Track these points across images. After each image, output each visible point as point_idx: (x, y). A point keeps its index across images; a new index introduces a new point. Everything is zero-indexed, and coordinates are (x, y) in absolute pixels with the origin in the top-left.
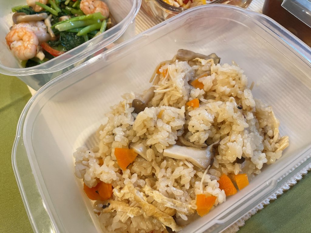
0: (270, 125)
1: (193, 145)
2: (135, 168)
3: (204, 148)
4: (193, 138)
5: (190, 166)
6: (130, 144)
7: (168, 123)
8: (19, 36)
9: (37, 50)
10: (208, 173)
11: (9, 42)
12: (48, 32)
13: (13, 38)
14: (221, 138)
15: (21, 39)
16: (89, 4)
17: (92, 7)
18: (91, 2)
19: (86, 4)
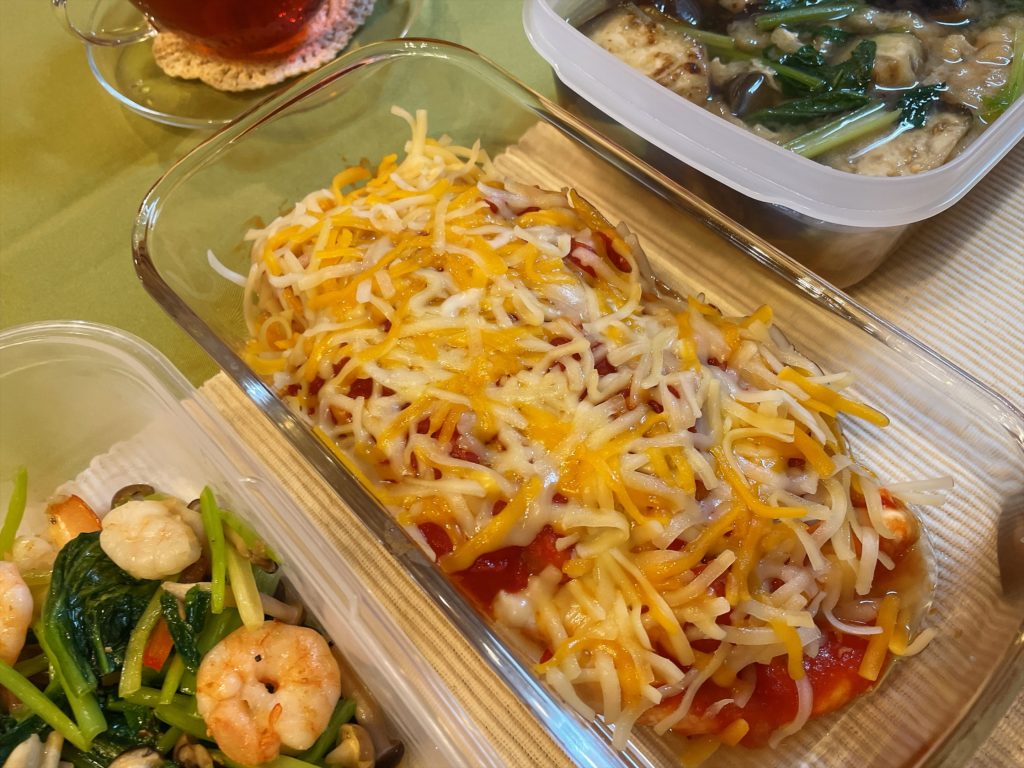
16: (242, 677)
17: (258, 693)
18: (248, 665)
19: (228, 685)
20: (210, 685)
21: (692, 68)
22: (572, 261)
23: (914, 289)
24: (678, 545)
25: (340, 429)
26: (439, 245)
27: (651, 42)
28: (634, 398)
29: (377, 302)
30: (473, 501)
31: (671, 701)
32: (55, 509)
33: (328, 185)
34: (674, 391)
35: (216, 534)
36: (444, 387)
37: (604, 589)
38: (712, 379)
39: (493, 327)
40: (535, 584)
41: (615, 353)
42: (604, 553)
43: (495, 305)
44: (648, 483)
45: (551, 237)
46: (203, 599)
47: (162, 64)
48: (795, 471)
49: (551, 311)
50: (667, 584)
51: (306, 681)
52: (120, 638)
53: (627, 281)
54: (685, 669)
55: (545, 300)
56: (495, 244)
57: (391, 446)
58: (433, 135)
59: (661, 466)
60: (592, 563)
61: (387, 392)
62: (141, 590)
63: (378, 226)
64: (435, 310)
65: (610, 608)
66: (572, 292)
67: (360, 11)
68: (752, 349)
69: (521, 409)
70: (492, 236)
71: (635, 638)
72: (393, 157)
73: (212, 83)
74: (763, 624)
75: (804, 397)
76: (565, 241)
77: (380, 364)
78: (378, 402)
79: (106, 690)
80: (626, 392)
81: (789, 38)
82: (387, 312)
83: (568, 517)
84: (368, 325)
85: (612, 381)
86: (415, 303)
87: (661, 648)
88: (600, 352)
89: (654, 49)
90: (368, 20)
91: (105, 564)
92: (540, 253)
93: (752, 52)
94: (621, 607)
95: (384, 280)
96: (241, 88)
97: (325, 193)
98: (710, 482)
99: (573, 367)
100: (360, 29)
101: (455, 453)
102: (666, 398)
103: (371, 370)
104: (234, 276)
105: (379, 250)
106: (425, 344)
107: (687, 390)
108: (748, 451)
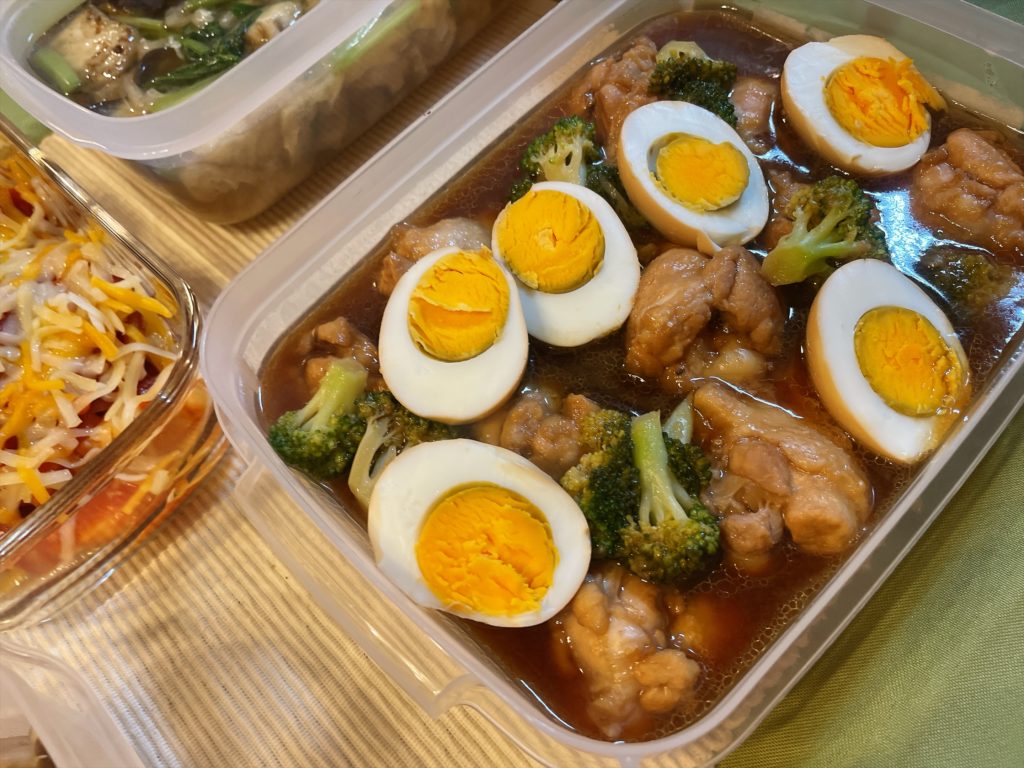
21: (118, 49)
38: (27, 291)
53: (21, 223)
74: (13, 470)
75: (104, 299)
81: (204, 16)
89: (97, 38)
93: (170, 31)
108: (55, 344)
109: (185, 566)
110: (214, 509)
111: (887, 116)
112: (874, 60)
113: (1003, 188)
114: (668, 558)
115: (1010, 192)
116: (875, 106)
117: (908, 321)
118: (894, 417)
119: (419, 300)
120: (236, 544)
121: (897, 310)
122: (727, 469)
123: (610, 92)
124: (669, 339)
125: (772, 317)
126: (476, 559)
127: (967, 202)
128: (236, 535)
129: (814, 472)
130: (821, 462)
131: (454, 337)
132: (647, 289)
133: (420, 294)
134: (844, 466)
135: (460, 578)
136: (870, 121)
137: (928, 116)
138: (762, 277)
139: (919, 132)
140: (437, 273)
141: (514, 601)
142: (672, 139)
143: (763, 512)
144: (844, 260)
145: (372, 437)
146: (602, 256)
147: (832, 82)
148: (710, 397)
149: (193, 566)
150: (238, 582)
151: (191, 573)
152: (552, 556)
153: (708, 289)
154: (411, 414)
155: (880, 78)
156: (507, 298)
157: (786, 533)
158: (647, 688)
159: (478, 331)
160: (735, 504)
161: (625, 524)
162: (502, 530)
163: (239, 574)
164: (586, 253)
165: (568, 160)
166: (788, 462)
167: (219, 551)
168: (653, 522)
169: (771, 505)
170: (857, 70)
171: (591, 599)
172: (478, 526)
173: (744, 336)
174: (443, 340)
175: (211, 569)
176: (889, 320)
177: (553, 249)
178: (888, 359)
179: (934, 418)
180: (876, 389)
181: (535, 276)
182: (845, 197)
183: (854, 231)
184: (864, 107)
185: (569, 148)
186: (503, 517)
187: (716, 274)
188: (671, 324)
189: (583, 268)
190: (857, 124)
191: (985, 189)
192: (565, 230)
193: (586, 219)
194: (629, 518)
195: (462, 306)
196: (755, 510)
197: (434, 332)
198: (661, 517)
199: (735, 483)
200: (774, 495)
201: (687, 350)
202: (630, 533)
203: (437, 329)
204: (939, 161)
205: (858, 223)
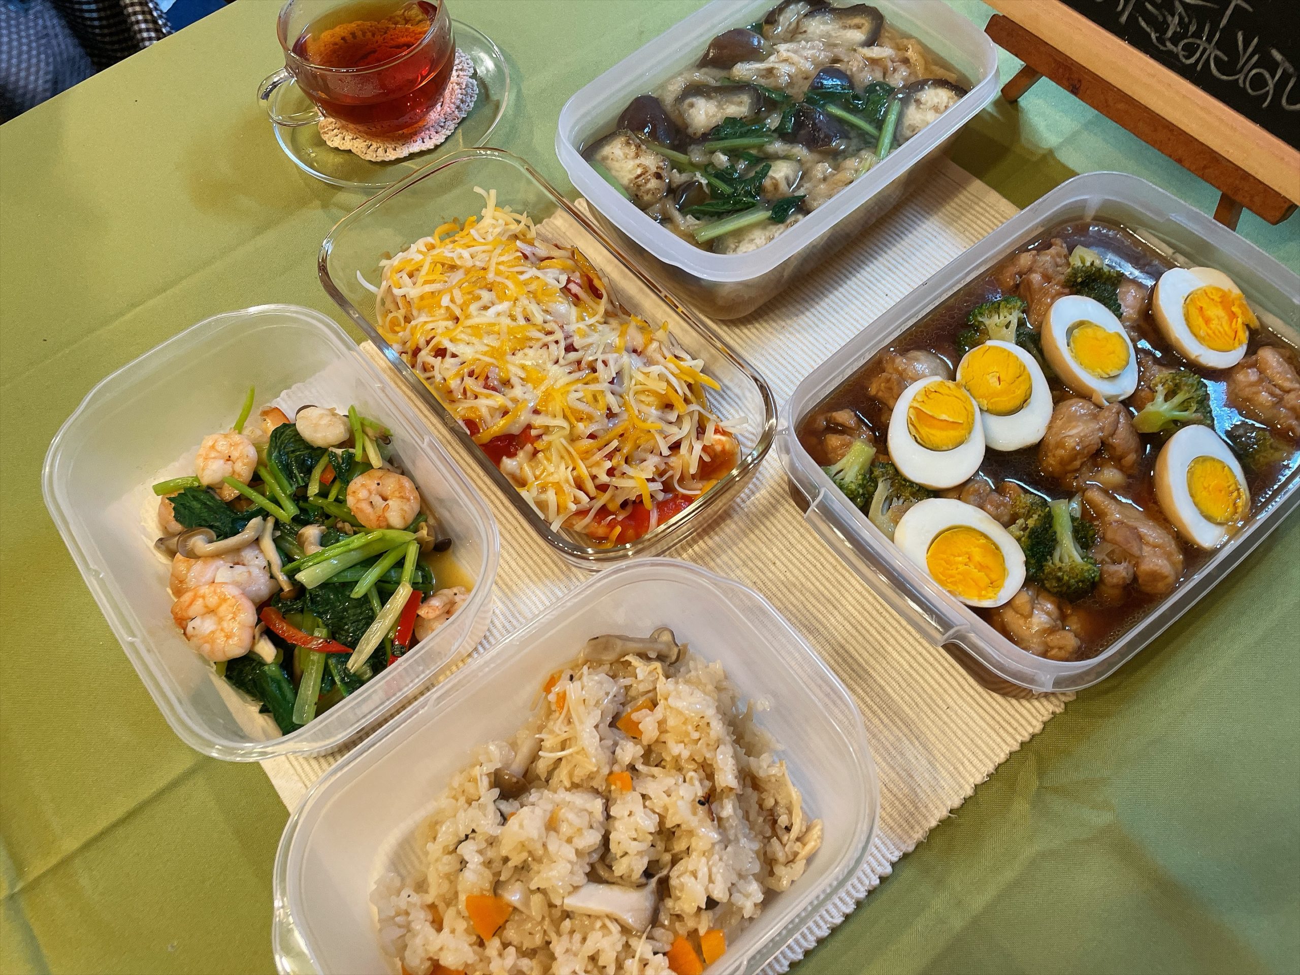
0: (783, 802)
1: (622, 881)
2: (511, 933)
3: (640, 886)
4: (620, 868)
5: (615, 928)
6: (497, 885)
7: (569, 841)
8: (206, 607)
9: (254, 638)
10: (650, 938)
11: (181, 622)
12: (272, 577)
13: (191, 612)
14: (675, 861)
15: (211, 611)
16: (370, 493)
17: (378, 500)
18: (374, 486)
19: (363, 494)
20: (354, 492)
21: (658, 176)
22: (566, 290)
23: (789, 322)
24: (592, 436)
25: (428, 375)
26: (491, 276)
27: (637, 156)
28: (583, 364)
29: (452, 306)
30: (492, 410)
31: (582, 513)
32: (265, 413)
33: (431, 234)
34: (605, 363)
35: (357, 426)
36: (485, 354)
37: (555, 457)
38: (627, 359)
39: (514, 323)
40: (521, 454)
41: (577, 342)
42: (557, 439)
43: (518, 312)
44: (581, 406)
45: (556, 276)
46: (351, 456)
47: (325, 137)
48: (668, 410)
49: (549, 318)
50: (586, 455)
51: (402, 497)
52: (309, 471)
53: (598, 304)
54: (592, 499)
55: (546, 311)
56: (522, 278)
57: (454, 384)
58: (499, 205)
59: (590, 397)
60: (550, 444)
61: (454, 356)
62: (317, 452)
63: (458, 263)
64: (484, 312)
65: (557, 467)
66: (563, 307)
67: (464, 107)
68: (655, 345)
69: (523, 367)
70: (522, 273)
71: (567, 481)
72: (475, 218)
73: (359, 154)
74: (632, 478)
75: (677, 371)
76: (564, 279)
77: (451, 341)
78: (449, 360)
79: (300, 497)
80: (579, 362)
81: (722, 159)
82: (458, 312)
83: (538, 421)
84: (447, 319)
85: (573, 356)
86: (473, 308)
87: (580, 487)
88: (569, 341)
89: (638, 161)
90: (469, 114)
91: (297, 437)
92: (546, 284)
93: (695, 166)
94: (563, 467)
95: (457, 294)
96: (379, 159)
97: (429, 239)
98: (616, 409)
99: (553, 347)
100: (464, 119)
101: (486, 387)
102: (600, 366)
103: (446, 344)
104: (372, 288)
105: (458, 276)
106: (476, 330)
107: (611, 363)
108: (643, 398)
109: (714, 556)
110: (728, 522)
111: (1222, 330)
112: (1218, 289)
113: (1288, 392)
114: (1072, 581)
115: (1292, 396)
116: (1215, 322)
117: (1219, 466)
118: (1204, 522)
119: (916, 408)
120: (747, 547)
121: (1213, 459)
122: (1103, 538)
123: (1036, 278)
124: (1074, 456)
125: (1136, 452)
126: (962, 568)
127: (1264, 397)
128: (746, 540)
129: (1155, 547)
130: (1161, 541)
131: (938, 435)
132: (1059, 422)
133: (916, 405)
134: (1172, 546)
135: (952, 576)
136: (1210, 332)
137: (1247, 333)
138: (1132, 426)
139: (1240, 344)
140: (927, 393)
141: (983, 593)
142: (1081, 324)
143: (1124, 565)
144: (1185, 424)
145: (882, 491)
146: (1030, 395)
147: (1189, 300)
148: (1096, 496)
149: (718, 556)
150: (751, 570)
151: (718, 560)
152: (1004, 572)
153: (1101, 429)
154: (906, 480)
155: (1221, 302)
156: (973, 415)
157: (1135, 578)
158: (1052, 648)
159: (953, 434)
160: (1107, 559)
161: (1046, 560)
162: (978, 555)
163: (751, 564)
164: (1020, 392)
165: (1007, 326)
166: (1140, 538)
167: (735, 549)
168: (1061, 560)
169: (1129, 562)
170: (1206, 293)
171: (1025, 597)
172: (964, 550)
173: (1117, 461)
174: (932, 438)
175: (731, 559)
176: (1208, 464)
177: (999, 387)
178: (1205, 488)
179: (1226, 526)
180: (1196, 504)
181: (985, 402)
182: (1192, 385)
183: (1194, 407)
184: (1207, 321)
185: (1010, 318)
186: (978, 546)
187: (1107, 419)
188: (1078, 448)
189: (1018, 402)
190: (1202, 333)
191: (1278, 391)
192: (1007, 376)
193: (1023, 369)
194: (1048, 557)
195: (944, 417)
196: (1120, 563)
197: (925, 431)
198: (1066, 560)
199: (1109, 547)
200: (1132, 555)
201: (1082, 465)
202: (1049, 565)
203: (927, 429)
204: (1250, 367)
205: (1198, 402)
